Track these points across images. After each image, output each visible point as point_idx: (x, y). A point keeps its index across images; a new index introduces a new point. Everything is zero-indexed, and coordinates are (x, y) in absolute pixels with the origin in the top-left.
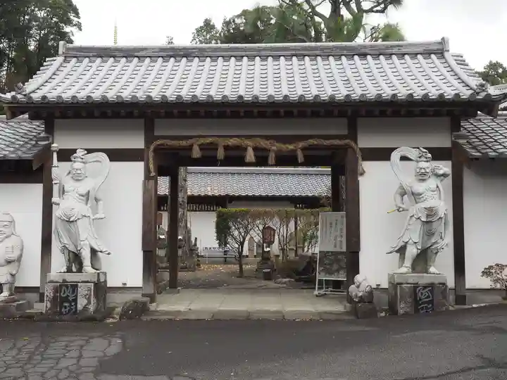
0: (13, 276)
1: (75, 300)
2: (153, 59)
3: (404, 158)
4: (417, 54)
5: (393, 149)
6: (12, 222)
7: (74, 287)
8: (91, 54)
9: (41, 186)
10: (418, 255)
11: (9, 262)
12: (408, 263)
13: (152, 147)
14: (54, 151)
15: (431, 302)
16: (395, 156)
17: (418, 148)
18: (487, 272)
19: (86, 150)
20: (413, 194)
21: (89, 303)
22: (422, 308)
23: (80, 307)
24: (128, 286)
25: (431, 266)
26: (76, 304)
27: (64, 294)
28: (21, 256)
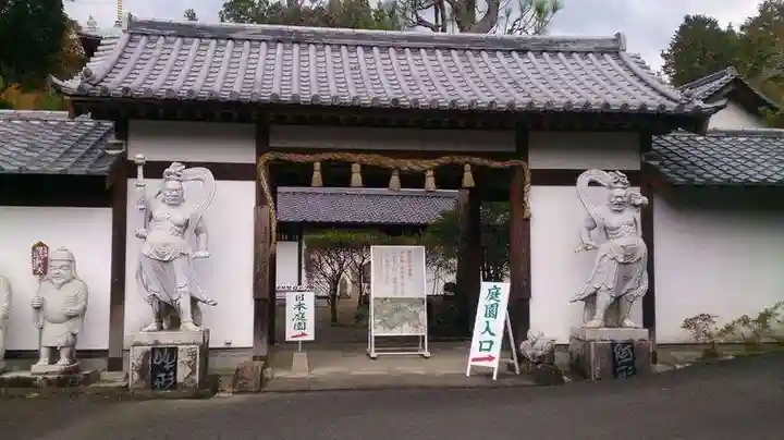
0: (74, 335)
1: (174, 369)
2: (254, 43)
3: (593, 183)
4: (587, 53)
5: (581, 171)
6: (72, 261)
7: (173, 351)
8: (168, 32)
9: (109, 211)
10: (612, 304)
11: (70, 317)
12: (600, 313)
13: (262, 162)
14: (140, 164)
15: (632, 363)
16: (583, 180)
17: (614, 171)
18: (688, 324)
19: (183, 163)
20: (605, 229)
21: (193, 372)
22: (621, 371)
23: (180, 378)
24: (232, 346)
25: (625, 318)
26: (175, 375)
27: (158, 361)
28: (85, 309)
